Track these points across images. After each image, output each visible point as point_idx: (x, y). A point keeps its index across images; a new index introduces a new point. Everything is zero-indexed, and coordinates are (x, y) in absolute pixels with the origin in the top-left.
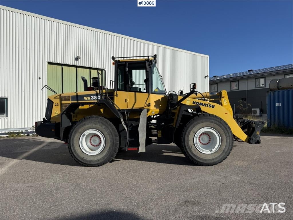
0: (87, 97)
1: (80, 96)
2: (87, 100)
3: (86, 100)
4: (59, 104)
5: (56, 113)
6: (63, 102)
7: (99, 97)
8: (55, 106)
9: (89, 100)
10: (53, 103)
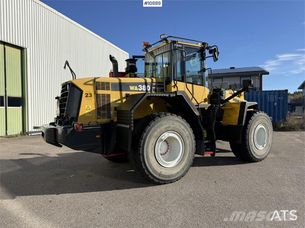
0: (134, 87)
1: (124, 83)
2: (134, 91)
3: (132, 91)
4: (93, 95)
5: (88, 108)
6: (100, 92)
7: (148, 87)
8: (86, 96)
9: (136, 91)
10: (82, 92)
